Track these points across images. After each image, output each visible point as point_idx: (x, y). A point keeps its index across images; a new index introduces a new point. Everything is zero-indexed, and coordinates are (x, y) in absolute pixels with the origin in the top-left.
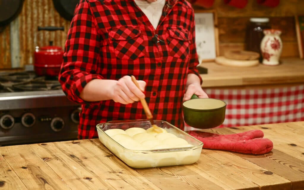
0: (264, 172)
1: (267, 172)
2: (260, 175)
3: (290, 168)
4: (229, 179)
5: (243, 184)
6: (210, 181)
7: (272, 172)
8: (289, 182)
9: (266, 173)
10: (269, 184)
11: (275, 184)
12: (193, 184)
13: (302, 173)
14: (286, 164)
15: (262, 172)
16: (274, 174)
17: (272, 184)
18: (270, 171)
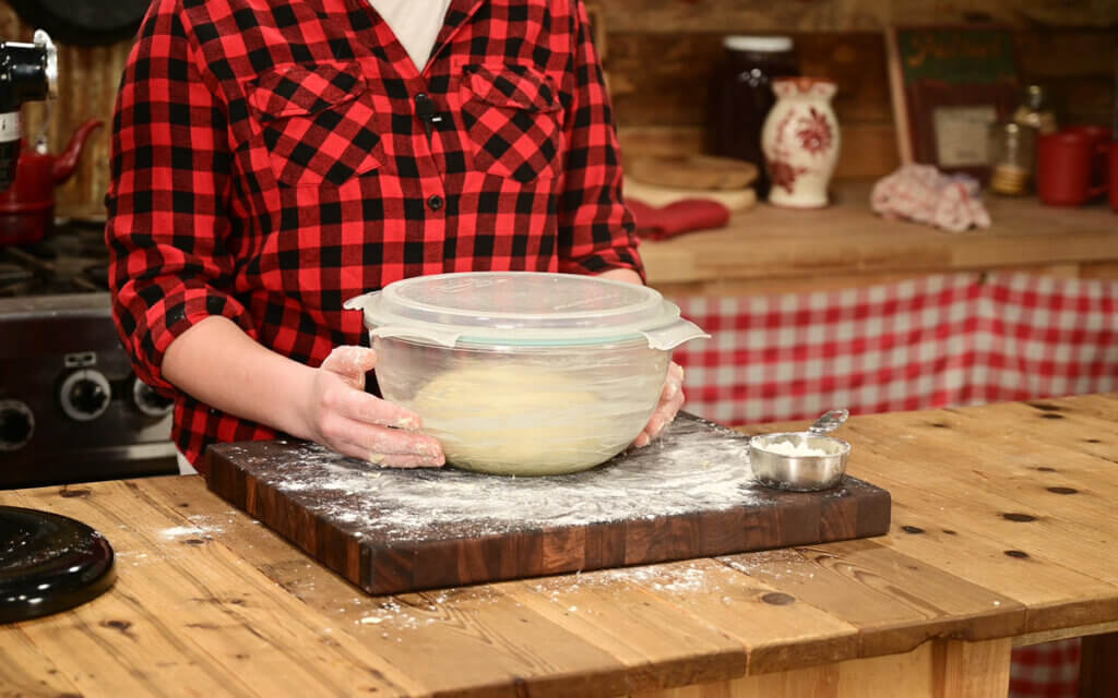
0: (761, 594)
1: (772, 595)
2: (749, 606)
3: (855, 580)
4: (636, 622)
5: (687, 638)
6: (564, 632)
7: (793, 595)
8: (852, 629)
9: (771, 599)
10: (778, 640)
11: (801, 638)
12: (505, 640)
13: (899, 598)
14: (844, 567)
15: (754, 598)
16: (798, 601)
17: (790, 639)
18: (784, 592)
